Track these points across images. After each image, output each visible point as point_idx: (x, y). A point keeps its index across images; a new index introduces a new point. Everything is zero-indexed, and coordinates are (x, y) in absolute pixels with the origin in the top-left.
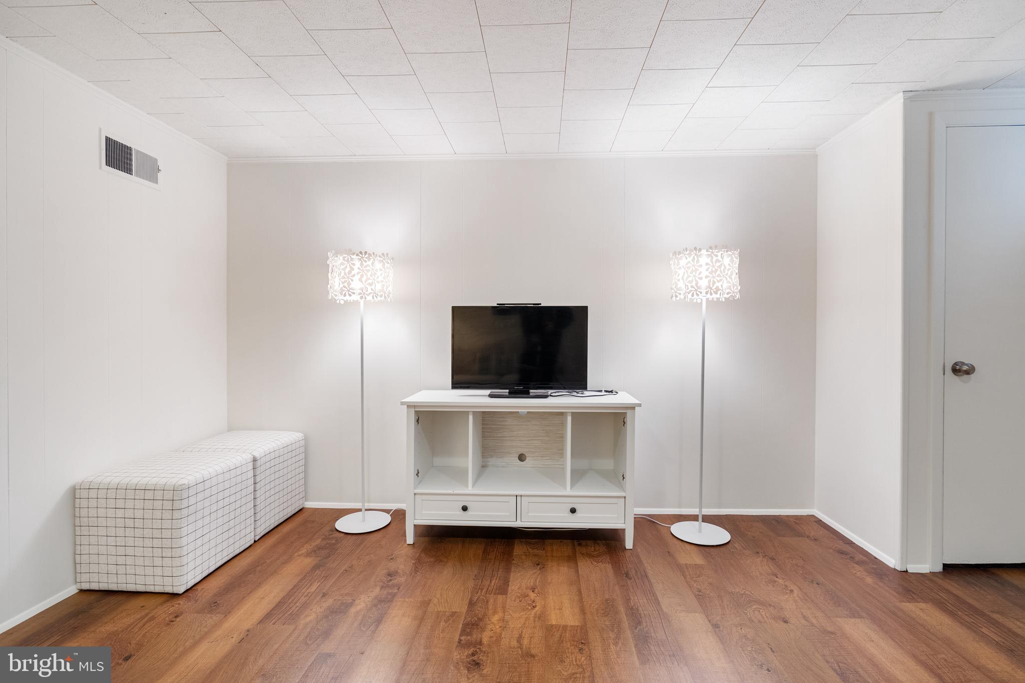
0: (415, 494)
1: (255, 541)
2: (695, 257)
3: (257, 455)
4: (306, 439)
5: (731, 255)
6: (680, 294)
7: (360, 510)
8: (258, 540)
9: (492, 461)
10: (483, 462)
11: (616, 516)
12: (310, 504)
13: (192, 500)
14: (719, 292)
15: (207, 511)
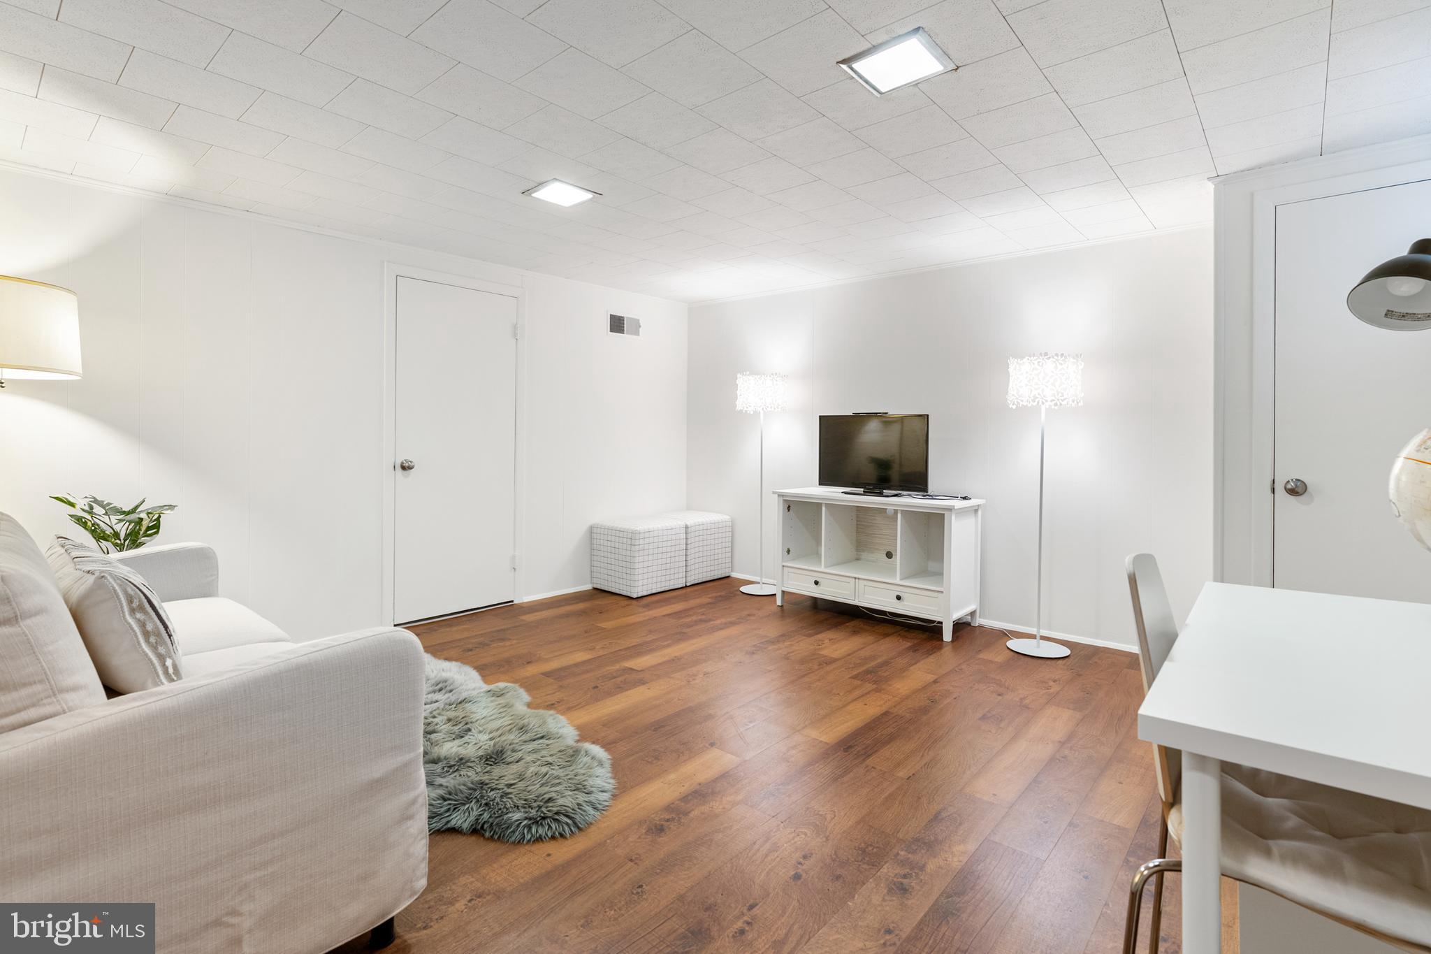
0: (783, 566)
1: (686, 586)
2: (1017, 366)
3: (688, 524)
4: (733, 521)
5: (1054, 362)
6: (1022, 401)
7: (759, 583)
8: (690, 586)
9: (864, 555)
10: (857, 554)
11: (936, 609)
12: (734, 575)
13: (642, 542)
14: (1037, 400)
15: (651, 552)
